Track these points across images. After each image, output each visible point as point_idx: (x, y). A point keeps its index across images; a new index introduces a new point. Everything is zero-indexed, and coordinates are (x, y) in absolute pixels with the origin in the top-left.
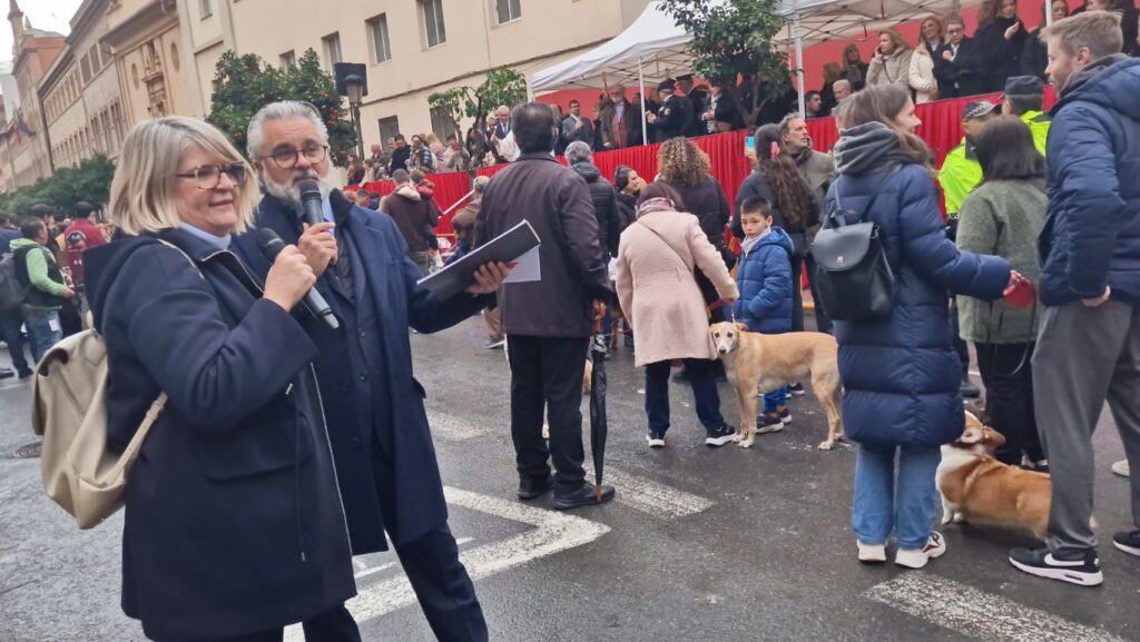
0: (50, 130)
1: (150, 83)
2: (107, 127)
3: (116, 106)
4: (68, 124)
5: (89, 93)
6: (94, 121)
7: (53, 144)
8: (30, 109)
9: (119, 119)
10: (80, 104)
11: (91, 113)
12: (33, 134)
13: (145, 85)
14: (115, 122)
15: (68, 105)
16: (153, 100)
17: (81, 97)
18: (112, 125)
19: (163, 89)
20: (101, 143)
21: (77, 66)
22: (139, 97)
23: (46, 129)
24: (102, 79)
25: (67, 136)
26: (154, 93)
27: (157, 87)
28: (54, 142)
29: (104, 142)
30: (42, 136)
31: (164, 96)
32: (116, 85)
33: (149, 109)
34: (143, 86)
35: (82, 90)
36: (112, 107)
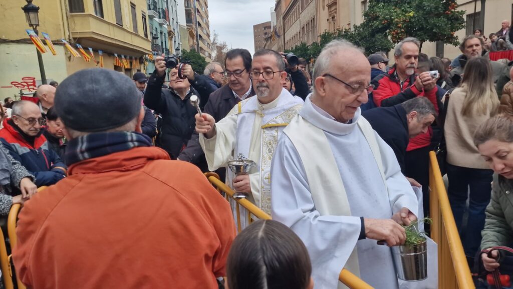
0: (286, 34)
1: (330, 6)
2: (308, 31)
3: (313, 20)
4: (293, 30)
5: (302, 15)
6: (303, 28)
7: (286, 41)
8: (279, 25)
9: (313, 27)
10: (298, 21)
11: (302, 25)
12: (279, 36)
13: (327, 8)
14: (312, 29)
15: (294, 22)
16: (330, 15)
17: (299, 17)
18: (310, 29)
19: (336, 9)
20: (304, 39)
21: (299, 3)
22: (324, 14)
23: (284, 34)
24: (309, 8)
25: (292, 37)
26: (331, 12)
27: (333, 8)
28: (287, 39)
29: (306, 38)
30: (282, 37)
31: (336, 12)
32: (315, 9)
33: (328, 20)
34: (326, 8)
35: (300, 14)
36: (311, 21)
